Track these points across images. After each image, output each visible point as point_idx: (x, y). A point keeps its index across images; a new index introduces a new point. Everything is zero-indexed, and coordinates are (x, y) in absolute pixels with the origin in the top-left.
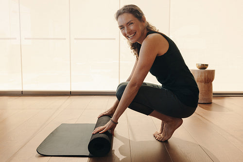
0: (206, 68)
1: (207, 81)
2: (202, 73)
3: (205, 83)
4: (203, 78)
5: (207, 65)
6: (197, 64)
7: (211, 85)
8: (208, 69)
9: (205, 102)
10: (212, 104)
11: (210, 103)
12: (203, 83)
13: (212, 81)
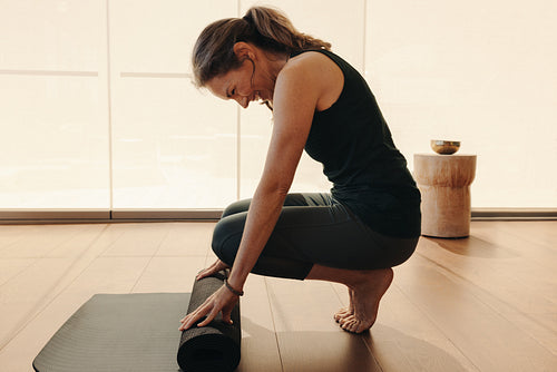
0: (454, 151)
1: (458, 181)
2: (445, 163)
3: (453, 187)
4: (448, 174)
5: (457, 144)
6: (433, 141)
7: (468, 192)
8: (460, 152)
9: (454, 235)
10: (470, 240)
11: (464, 238)
12: (448, 189)
13: (469, 183)
